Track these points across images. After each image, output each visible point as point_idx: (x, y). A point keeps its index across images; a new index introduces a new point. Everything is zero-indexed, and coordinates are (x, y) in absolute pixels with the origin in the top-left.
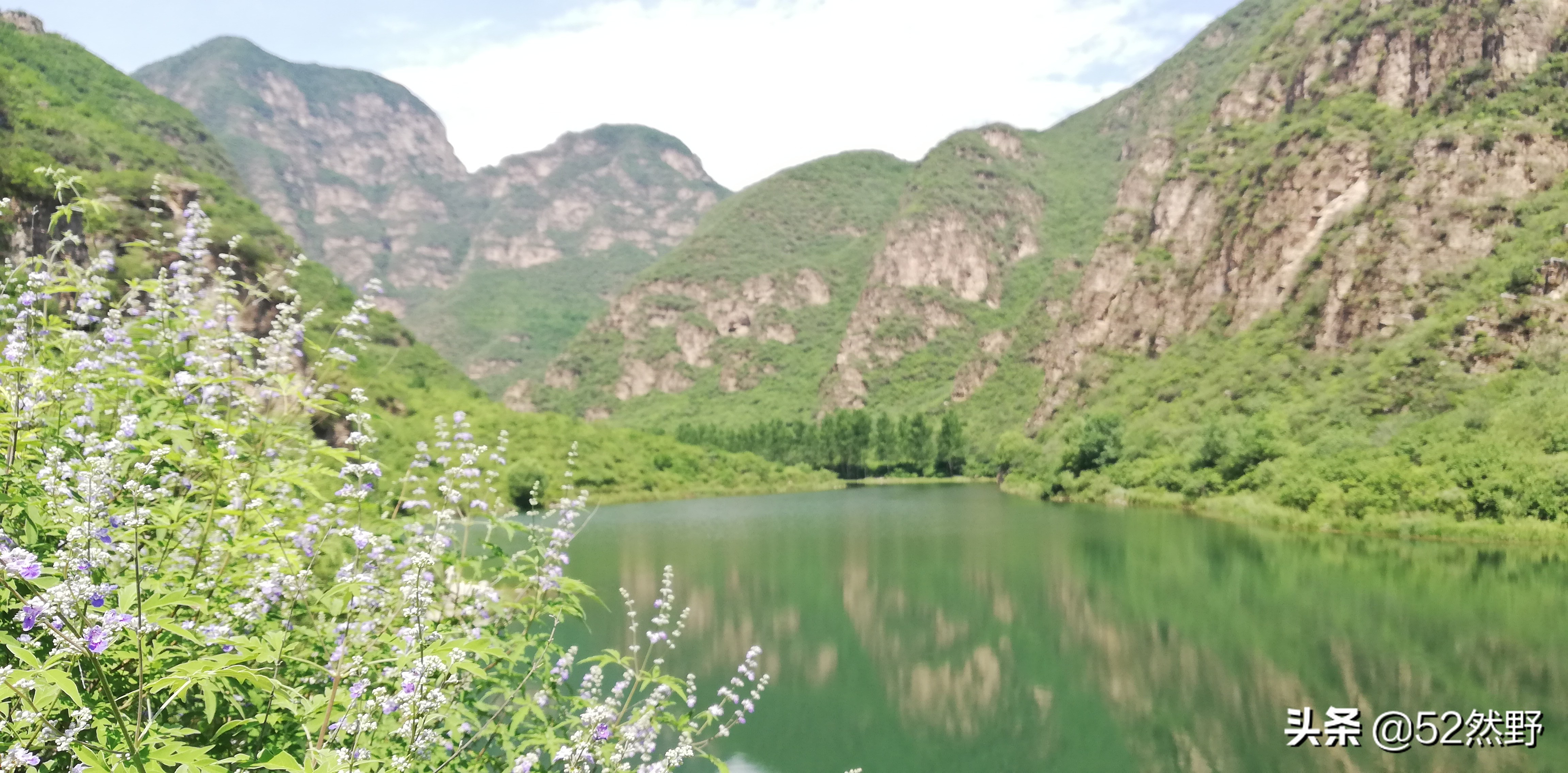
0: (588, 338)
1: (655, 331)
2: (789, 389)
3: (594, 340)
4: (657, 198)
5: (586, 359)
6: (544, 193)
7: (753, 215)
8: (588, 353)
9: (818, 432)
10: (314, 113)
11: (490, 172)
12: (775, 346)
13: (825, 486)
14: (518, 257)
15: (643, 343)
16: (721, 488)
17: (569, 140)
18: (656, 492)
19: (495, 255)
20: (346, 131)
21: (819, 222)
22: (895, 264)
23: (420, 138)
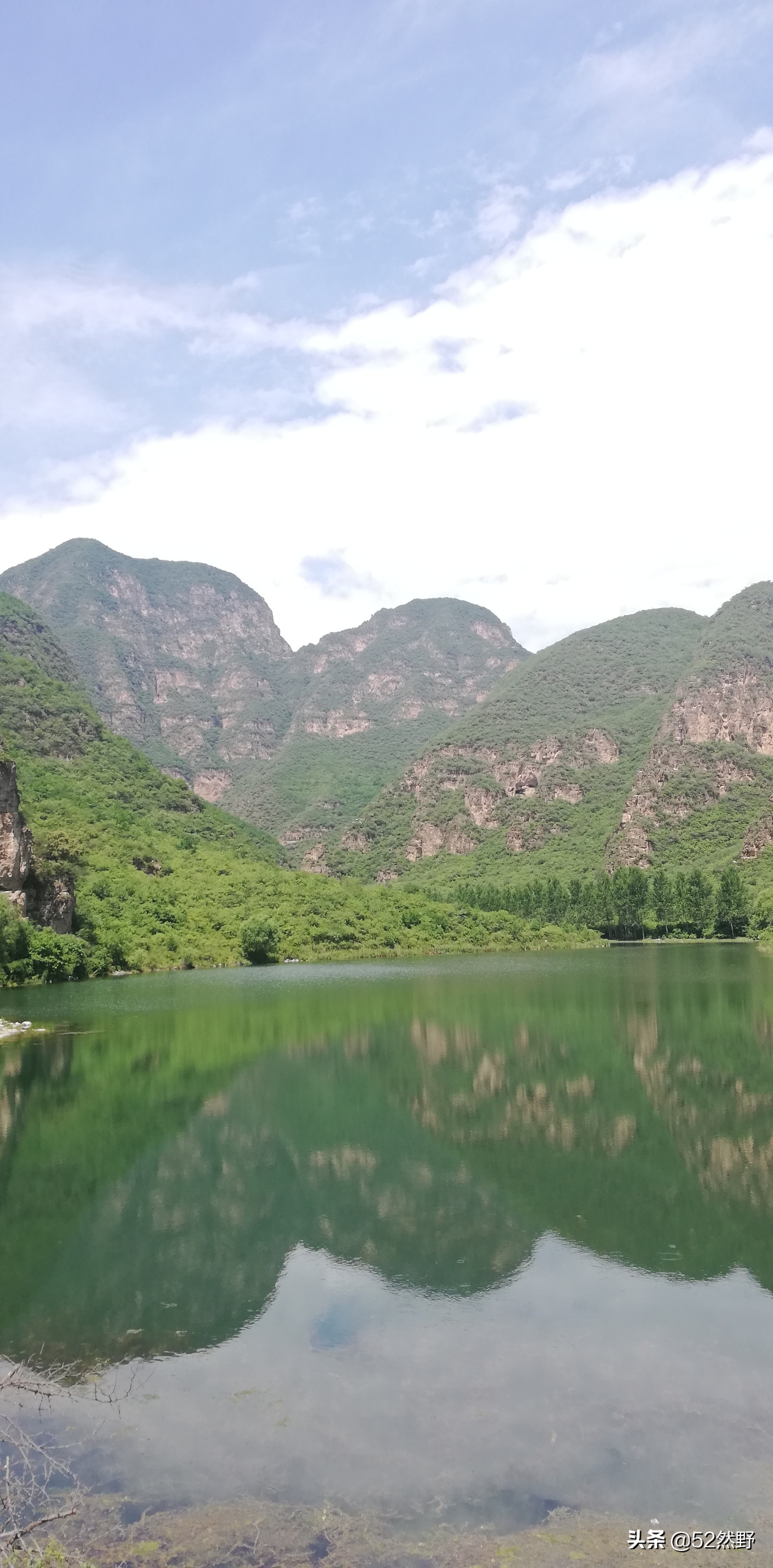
0: (382, 802)
1: (447, 794)
2: (575, 848)
3: (388, 805)
4: (466, 668)
5: (380, 823)
6: (360, 668)
7: (545, 678)
8: (380, 817)
9: (594, 892)
10: (154, 605)
11: (309, 650)
12: (563, 806)
13: (586, 945)
14: (334, 729)
15: (433, 806)
16: (469, 946)
17: (383, 616)
18: (398, 948)
19: (315, 728)
20: (183, 619)
21: (613, 682)
22: (683, 721)
23: (248, 623)
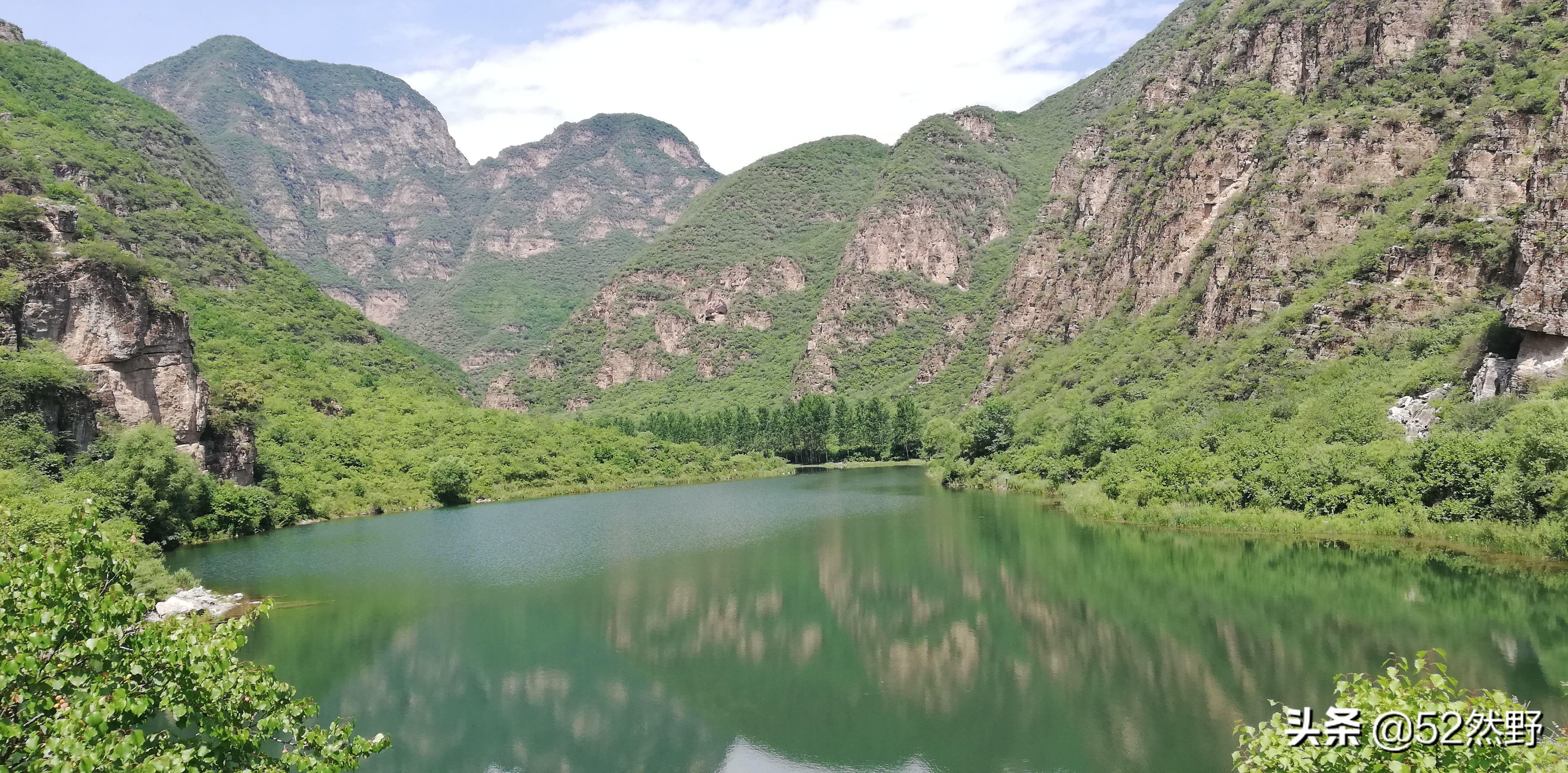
0: (571, 329)
1: (637, 320)
2: (763, 374)
3: (577, 331)
4: (654, 187)
5: (569, 350)
6: (543, 184)
7: (733, 204)
8: (569, 344)
9: (781, 419)
10: (314, 111)
11: (489, 163)
12: (751, 332)
13: (773, 472)
14: (517, 248)
15: (624, 333)
16: (661, 478)
17: (566, 130)
18: (591, 484)
19: (496, 246)
20: (347, 128)
21: (799, 209)
22: (864, 251)
23: (420, 133)
